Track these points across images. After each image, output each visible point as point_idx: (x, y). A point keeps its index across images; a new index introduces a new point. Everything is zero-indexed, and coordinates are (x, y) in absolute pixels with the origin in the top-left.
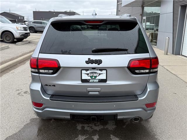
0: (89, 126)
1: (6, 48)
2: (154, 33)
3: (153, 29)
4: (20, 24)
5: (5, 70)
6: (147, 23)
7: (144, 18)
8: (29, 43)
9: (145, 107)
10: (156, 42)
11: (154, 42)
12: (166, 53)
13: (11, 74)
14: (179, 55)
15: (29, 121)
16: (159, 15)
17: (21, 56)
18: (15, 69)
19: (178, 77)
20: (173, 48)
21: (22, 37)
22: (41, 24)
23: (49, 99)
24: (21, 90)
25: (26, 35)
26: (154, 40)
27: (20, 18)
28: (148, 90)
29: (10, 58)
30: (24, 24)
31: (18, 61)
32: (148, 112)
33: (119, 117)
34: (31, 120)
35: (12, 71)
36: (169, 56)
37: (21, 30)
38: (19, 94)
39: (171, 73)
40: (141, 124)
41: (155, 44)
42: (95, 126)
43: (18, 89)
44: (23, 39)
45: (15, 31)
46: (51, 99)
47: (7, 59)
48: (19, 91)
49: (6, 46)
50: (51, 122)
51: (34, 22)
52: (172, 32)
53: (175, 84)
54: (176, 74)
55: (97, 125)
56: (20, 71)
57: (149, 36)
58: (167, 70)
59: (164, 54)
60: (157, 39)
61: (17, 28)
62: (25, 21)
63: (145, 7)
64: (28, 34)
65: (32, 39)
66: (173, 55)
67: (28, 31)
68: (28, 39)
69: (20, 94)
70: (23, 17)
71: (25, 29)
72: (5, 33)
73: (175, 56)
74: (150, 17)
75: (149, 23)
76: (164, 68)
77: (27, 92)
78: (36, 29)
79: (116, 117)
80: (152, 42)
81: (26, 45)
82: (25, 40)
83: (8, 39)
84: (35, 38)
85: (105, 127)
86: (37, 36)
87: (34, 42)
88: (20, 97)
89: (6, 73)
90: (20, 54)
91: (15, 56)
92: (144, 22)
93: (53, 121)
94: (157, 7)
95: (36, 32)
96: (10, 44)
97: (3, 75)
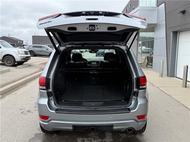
0: (88, 140)
1: (8, 71)
2: (150, 57)
3: (148, 53)
4: (19, 48)
5: (7, 92)
6: (143, 47)
7: (140, 42)
8: (29, 66)
9: (136, 118)
10: (152, 65)
11: (149, 65)
12: (161, 75)
13: (14, 95)
14: (174, 77)
15: (33, 136)
16: (154, 40)
17: (22, 78)
18: (17, 90)
19: (172, 97)
20: (168, 70)
21: (23, 60)
22: (41, 48)
23: (54, 112)
24: (24, 109)
25: (27, 59)
26: (150, 63)
27: (19, 42)
28: (139, 104)
29: (12, 80)
30: (23, 48)
31: (19, 83)
32: (140, 123)
33: (114, 128)
34: (35, 134)
35: (14, 93)
36: (164, 78)
37: (22, 54)
38: (22, 113)
39: (165, 93)
40: (136, 137)
41: (151, 66)
42: (94, 139)
43: (21, 108)
44: (23, 63)
45: (17, 55)
46: (56, 112)
47: (9, 81)
48: (22, 110)
49: (7, 69)
50: (54, 136)
51: (34, 47)
52: (166, 56)
53: (169, 103)
54: (170, 94)
55: (96, 138)
56: (22, 92)
57: (145, 59)
58: (162, 91)
59: (160, 77)
60: (152, 62)
61: (19, 52)
62: (24, 45)
63: (140, 33)
64: (29, 58)
65: (32, 62)
66: (168, 77)
67: (29, 55)
68: (29, 62)
69: (24, 113)
70: (22, 41)
71: (26, 53)
72: (6, 57)
73: (170, 78)
74: (145, 42)
75: (145, 47)
76: (159, 89)
77: (30, 111)
78: (35, 53)
79: (112, 128)
80: (148, 65)
81: (26, 68)
82: (25, 63)
83: (9, 62)
84: (35, 62)
85: (103, 141)
86: (37, 59)
87: (34, 65)
88: (23, 115)
89: (9, 94)
90: (22, 77)
91: (17, 78)
92: (139, 46)
93: (56, 136)
94: (151, 33)
95: (35, 55)
96: (11, 67)
97: (6, 96)
